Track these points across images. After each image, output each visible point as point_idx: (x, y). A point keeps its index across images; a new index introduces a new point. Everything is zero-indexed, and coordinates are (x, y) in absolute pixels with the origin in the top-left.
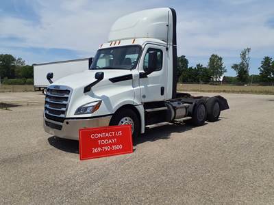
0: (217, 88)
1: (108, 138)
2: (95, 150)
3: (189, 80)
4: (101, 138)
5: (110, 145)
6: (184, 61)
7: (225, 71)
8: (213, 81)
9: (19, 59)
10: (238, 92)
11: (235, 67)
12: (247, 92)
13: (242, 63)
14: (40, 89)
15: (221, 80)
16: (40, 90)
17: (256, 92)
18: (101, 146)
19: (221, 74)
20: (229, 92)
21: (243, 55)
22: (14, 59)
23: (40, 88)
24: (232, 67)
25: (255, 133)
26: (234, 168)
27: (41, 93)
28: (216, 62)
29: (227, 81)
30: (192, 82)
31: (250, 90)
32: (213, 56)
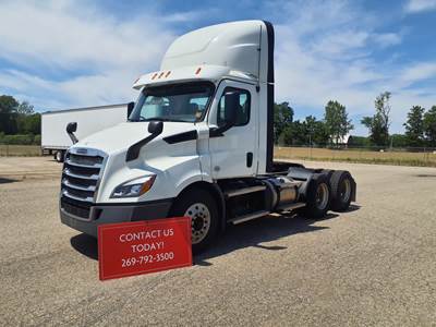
0: (338, 154)
1: (150, 241)
2: (127, 263)
3: (294, 141)
4: (137, 242)
5: (154, 253)
6: (287, 110)
7: (352, 128)
8: (332, 143)
9: (24, 104)
10: (369, 162)
11: (367, 121)
12: (385, 162)
13: (378, 116)
14: (50, 152)
15: (346, 141)
16: (51, 154)
17: (399, 163)
18: (137, 255)
19: (345, 132)
20: (355, 161)
21: (380, 103)
22: (16, 104)
23: (51, 150)
24: (363, 122)
25: (387, 232)
26: (343, 295)
27: (53, 158)
28: (335, 112)
29: (354, 143)
30: (299, 145)
31: (388, 158)
32: (330, 103)
